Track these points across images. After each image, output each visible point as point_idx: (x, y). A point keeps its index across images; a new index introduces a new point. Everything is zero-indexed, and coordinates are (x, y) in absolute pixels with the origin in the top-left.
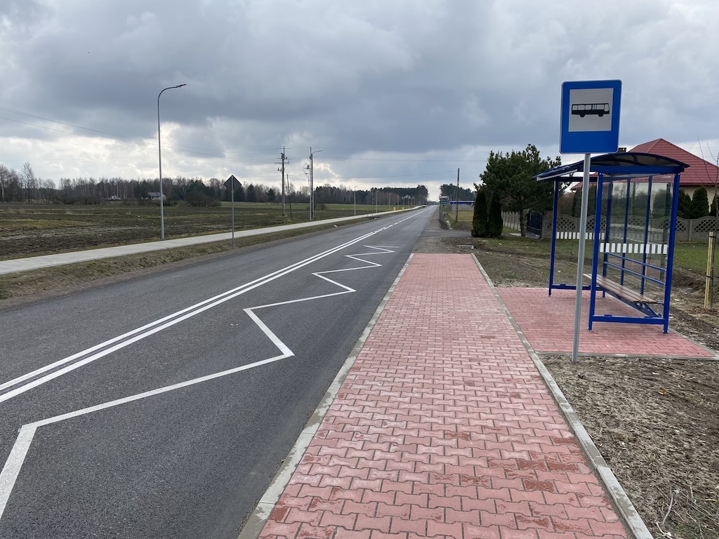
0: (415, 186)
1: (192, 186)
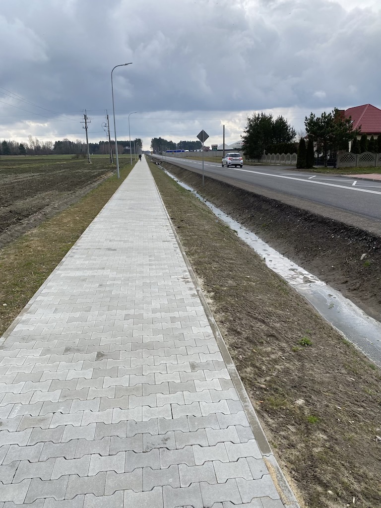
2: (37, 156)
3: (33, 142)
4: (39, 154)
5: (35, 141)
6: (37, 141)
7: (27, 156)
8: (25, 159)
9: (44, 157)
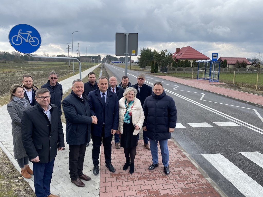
0: (97, 55)
1: (4, 54)
2: (47, 62)
3: (46, 55)
4: (48, 61)
5: (47, 55)
6: (48, 54)
7: (42, 62)
8: (41, 63)
9: (51, 63)
